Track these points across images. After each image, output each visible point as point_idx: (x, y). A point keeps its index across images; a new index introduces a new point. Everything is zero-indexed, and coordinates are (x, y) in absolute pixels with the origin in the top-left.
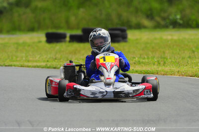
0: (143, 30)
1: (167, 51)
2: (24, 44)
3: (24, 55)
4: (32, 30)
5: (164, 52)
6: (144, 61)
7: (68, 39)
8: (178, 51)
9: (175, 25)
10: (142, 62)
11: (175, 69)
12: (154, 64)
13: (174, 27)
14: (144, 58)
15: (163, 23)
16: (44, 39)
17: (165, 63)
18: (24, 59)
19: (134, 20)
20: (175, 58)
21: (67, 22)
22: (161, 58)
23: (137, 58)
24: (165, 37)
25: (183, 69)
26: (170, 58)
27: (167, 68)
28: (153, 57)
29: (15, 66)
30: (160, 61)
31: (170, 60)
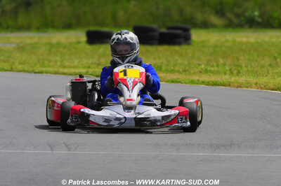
0: (211, 30)
1: (242, 58)
2: (59, 45)
3: (58, 59)
4: (68, 26)
5: (238, 59)
6: (212, 69)
8: (256, 57)
9: (252, 24)
10: (210, 71)
11: (251, 80)
12: (225, 74)
13: (251, 27)
14: (213, 66)
15: (236, 21)
16: (84, 38)
17: (239, 72)
18: (59, 64)
19: (199, 17)
20: (251, 65)
21: (114, 18)
22: (234, 65)
23: (203, 66)
24: (239, 39)
25: (262, 80)
26: (246, 67)
27: (242, 79)
28: (224, 65)
29: (46, 73)
30: (233, 69)
31: (246, 69)
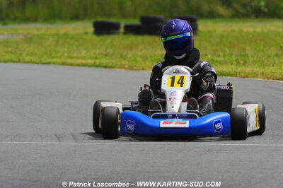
0: (218, 20)
1: (248, 48)
2: (66, 36)
3: (66, 50)
4: (76, 17)
5: (244, 49)
6: (219, 59)
7: (122, 30)
8: (262, 47)
9: (258, 14)
10: (217, 61)
11: (258, 69)
12: (232, 64)
13: (257, 17)
14: (219, 56)
15: (242, 11)
17: (245, 62)
18: (66, 55)
19: (206, 7)
20: (257, 55)
21: (121, 8)
22: (241, 56)
23: (210, 56)
24: (245, 30)
25: (269, 70)
26: (252, 56)
27: (248, 69)
28: (231, 55)
29: (54, 64)
30: (239, 60)
31: (252, 59)
